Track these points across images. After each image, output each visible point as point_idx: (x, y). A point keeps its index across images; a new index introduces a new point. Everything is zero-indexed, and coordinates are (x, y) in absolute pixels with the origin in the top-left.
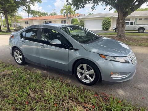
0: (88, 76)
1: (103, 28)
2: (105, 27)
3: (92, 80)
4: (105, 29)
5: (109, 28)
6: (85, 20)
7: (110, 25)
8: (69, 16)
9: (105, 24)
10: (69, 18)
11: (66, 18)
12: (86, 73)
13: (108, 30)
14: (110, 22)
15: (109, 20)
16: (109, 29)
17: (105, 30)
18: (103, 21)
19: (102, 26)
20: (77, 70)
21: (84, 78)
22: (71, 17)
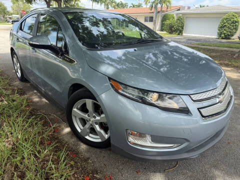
0: (97, 127)
1: (220, 35)
2: (225, 32)
3: (106, 136)
4: (223, 35)
5: (232, 35)
6: (187, 17)
7: (236, 29)
8: (159, 10)
9: (226, 26)
10: (159, 12)
11: (153, 13)
12: (92, 119)
13: (230, 39)
14: (236, 22)
15: (235, 19)
16: (233, 38)
17: (223, 38)
18: (223, 21)
19: (219, 30)
20: (73, 113)
21: (88, 131)
22: (163, 11)
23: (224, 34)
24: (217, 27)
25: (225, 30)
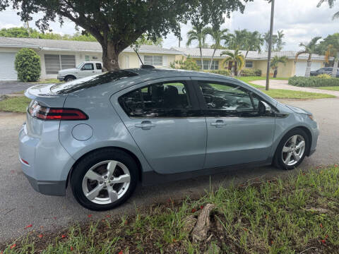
23: (29, 75)
24: (13, 65)
25: (28, 70)
